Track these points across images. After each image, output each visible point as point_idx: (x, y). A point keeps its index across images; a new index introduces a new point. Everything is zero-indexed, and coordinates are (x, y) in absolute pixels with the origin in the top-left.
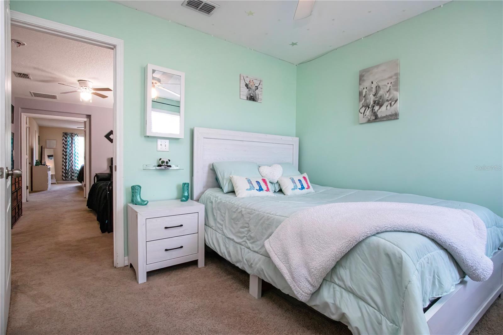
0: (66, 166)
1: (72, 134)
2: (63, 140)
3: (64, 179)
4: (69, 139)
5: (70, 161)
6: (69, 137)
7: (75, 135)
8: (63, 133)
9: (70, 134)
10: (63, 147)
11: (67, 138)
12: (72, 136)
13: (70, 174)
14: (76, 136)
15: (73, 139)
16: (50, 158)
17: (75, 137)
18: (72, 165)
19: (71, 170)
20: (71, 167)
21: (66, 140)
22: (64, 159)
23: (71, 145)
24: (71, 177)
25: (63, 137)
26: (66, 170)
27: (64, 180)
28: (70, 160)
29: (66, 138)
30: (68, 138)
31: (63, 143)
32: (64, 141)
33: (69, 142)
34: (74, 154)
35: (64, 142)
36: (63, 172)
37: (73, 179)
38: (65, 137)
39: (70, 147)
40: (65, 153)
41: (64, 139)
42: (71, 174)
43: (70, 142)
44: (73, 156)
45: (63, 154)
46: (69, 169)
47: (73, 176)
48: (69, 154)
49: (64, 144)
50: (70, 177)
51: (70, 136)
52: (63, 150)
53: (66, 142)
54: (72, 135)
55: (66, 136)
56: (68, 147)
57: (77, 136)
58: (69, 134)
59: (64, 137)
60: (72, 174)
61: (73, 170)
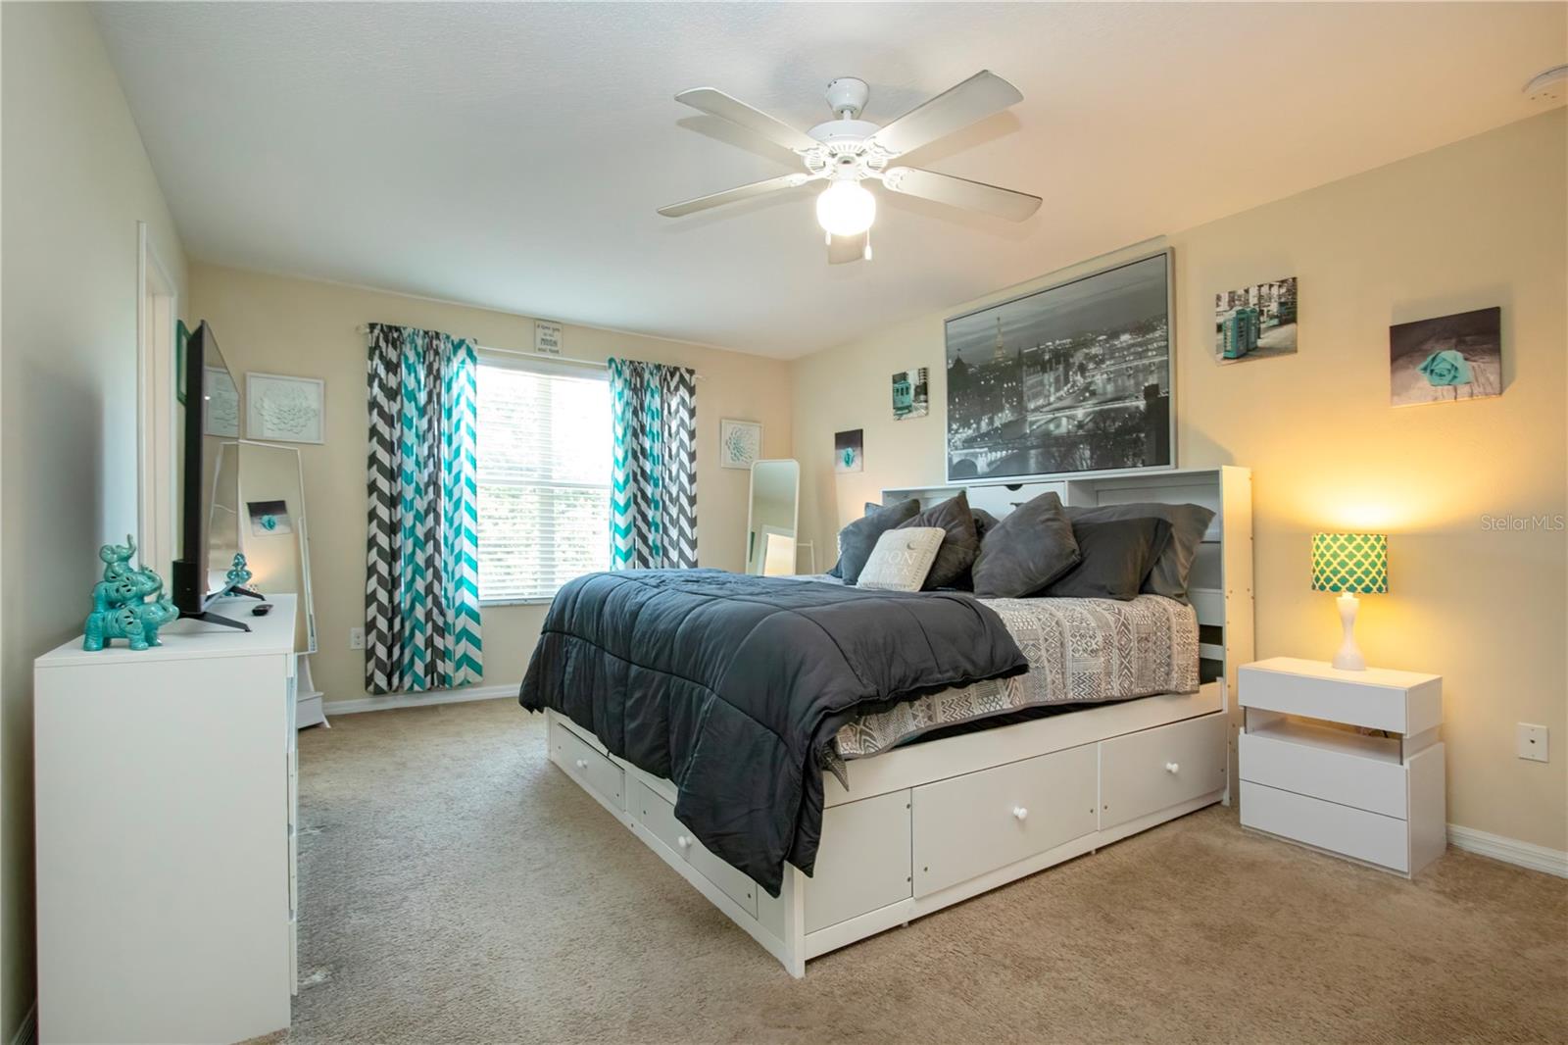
0: (392, 584)
1: (432, 336)
2: (370, 385)
3: (381, 680)
4: (415, 377)
5: (419, 544)
6: (412, 358)
7: (457, 347)
8: (372, 326)
9: (419, 342)
10: (374, 432)
11: (398, 365)
12: (437, 353)
13: (420, 640)
14: (462, 353)
15: (438, 377)
16: (266, 518)
17: (455, 363)
18: (437, 576)
19: (429, 615)
20: (429, 589)
21: (392, 382)
22: (381, 525)
23: (424, 424)
24: (431, 669)
25: (371, 358)
26: (392, 612)
27: (379, 691)
28: (420, 531)
29: (392, 367)
30: (408, 367)
31: (373, 404)
32: (376, 389)
33: (412, 397)
34: (450, 494)
35: (382, 399)
36: (370, 626)
37: (444, 679)
38: (382, 357)
39: (421, 438)
40: (383, 484)
41: (382, 371)
42: (429, 642)
43: (423, 397)
44: (444, 504)
45: (372, 487)
46: (412, 607)
47: (444, 654)
48: (418, 490)
49: (382, 414)
50: (419, 668)
51: (418, 354)
52: (373, 460)
53: (392, 394)
54: (435, 349)
55: (392, 355)
56: (410, 438)
57: (470, 353)
58: (413, 342)
59: (377, 360)
60: (438, 642)
61: (442, 613)
